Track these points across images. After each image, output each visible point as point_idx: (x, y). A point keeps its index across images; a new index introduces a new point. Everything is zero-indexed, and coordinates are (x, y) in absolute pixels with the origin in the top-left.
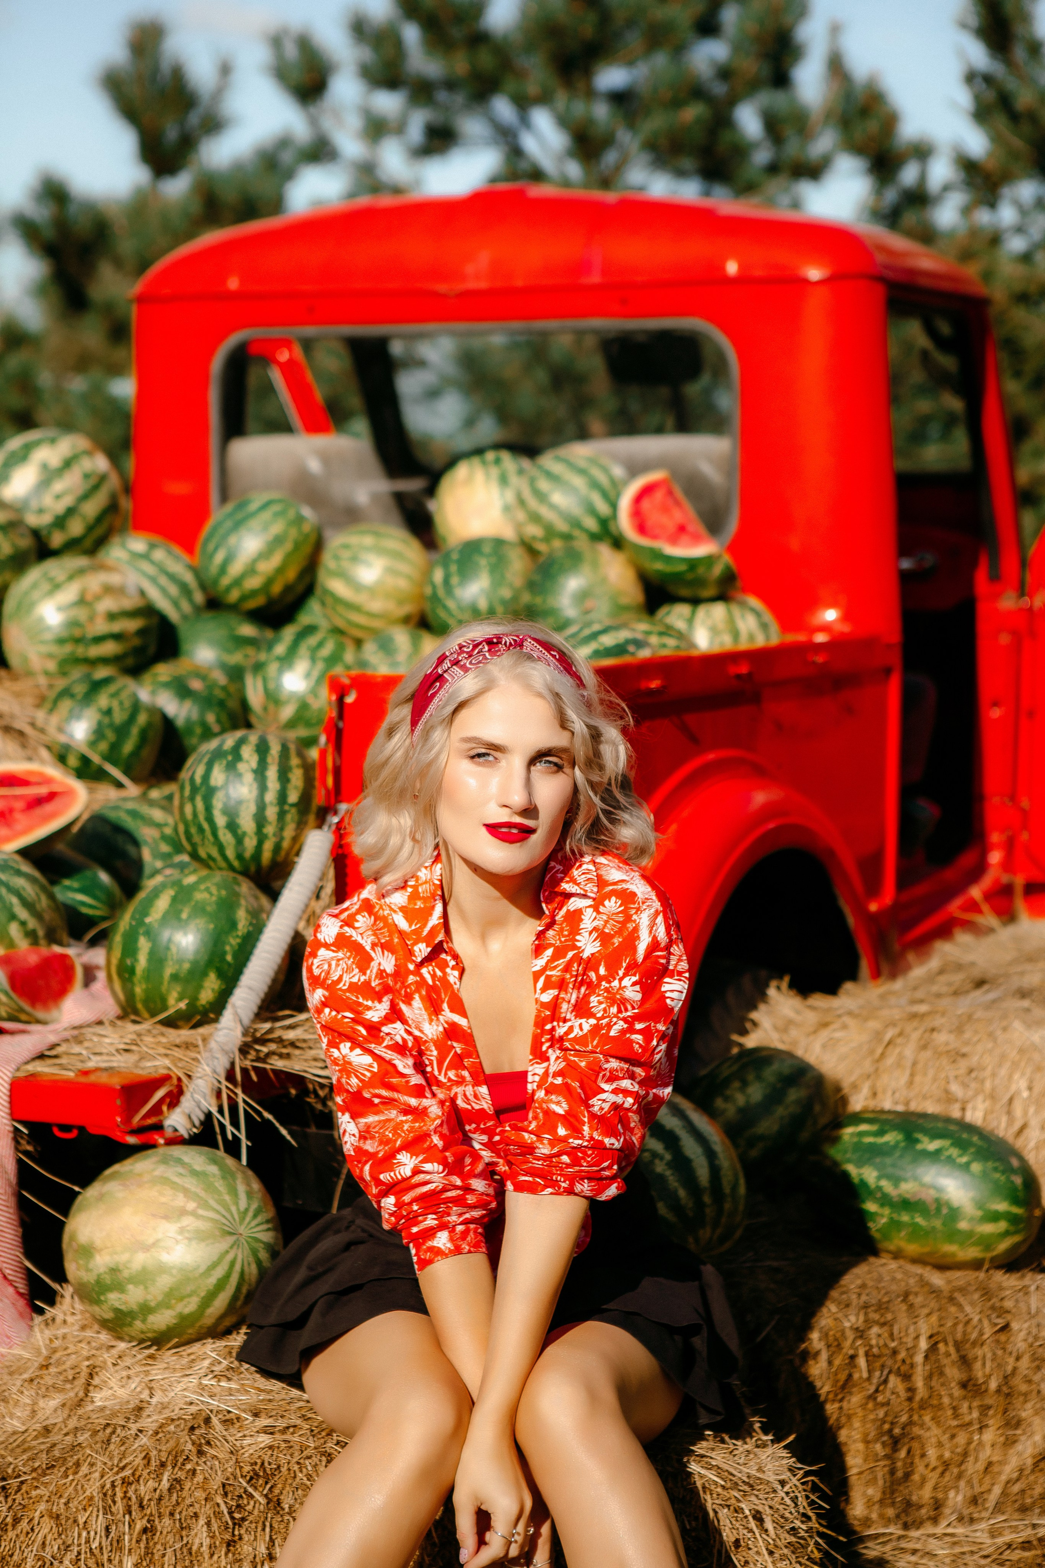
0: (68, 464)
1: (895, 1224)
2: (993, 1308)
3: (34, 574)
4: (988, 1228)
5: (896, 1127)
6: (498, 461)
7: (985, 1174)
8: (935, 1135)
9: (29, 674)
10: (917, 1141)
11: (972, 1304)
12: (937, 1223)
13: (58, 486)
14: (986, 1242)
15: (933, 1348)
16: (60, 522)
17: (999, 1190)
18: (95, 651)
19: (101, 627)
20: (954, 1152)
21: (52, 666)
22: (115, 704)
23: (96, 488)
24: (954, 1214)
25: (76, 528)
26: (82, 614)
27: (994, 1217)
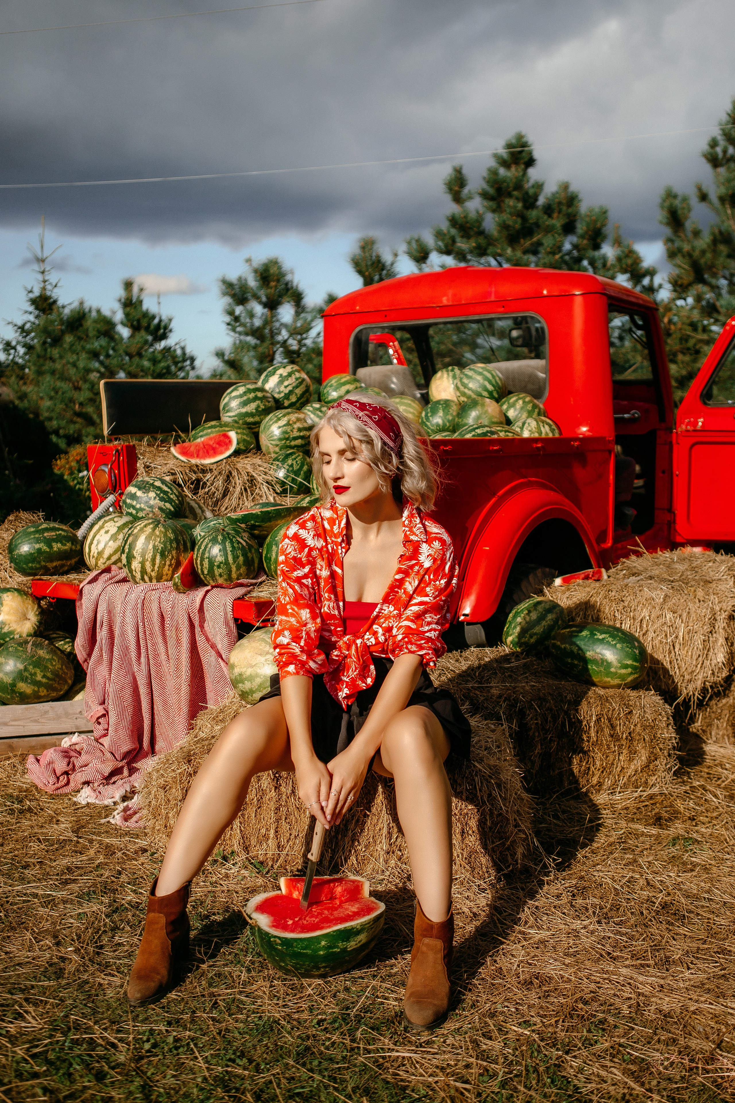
0: (290, 375)
2: (625, 704)
3: (272, 416)
4: (623, 671)
6: (452, 370)
7: (622, 648)
8: (604, 633)
9: (269, 453)
10: (596, 635)
11: (616, 703)
12: (602, 669)
13: (286, 383)
14: (622, 677)
15: (598, 720)
16: (287, 396)
17: (628, 656)
18: (293, 443)
20: (610, 639)
23: (301, 383)
24: (609, 665)
25: (293, 399)
26: (288, 429)
27: (626, 667)
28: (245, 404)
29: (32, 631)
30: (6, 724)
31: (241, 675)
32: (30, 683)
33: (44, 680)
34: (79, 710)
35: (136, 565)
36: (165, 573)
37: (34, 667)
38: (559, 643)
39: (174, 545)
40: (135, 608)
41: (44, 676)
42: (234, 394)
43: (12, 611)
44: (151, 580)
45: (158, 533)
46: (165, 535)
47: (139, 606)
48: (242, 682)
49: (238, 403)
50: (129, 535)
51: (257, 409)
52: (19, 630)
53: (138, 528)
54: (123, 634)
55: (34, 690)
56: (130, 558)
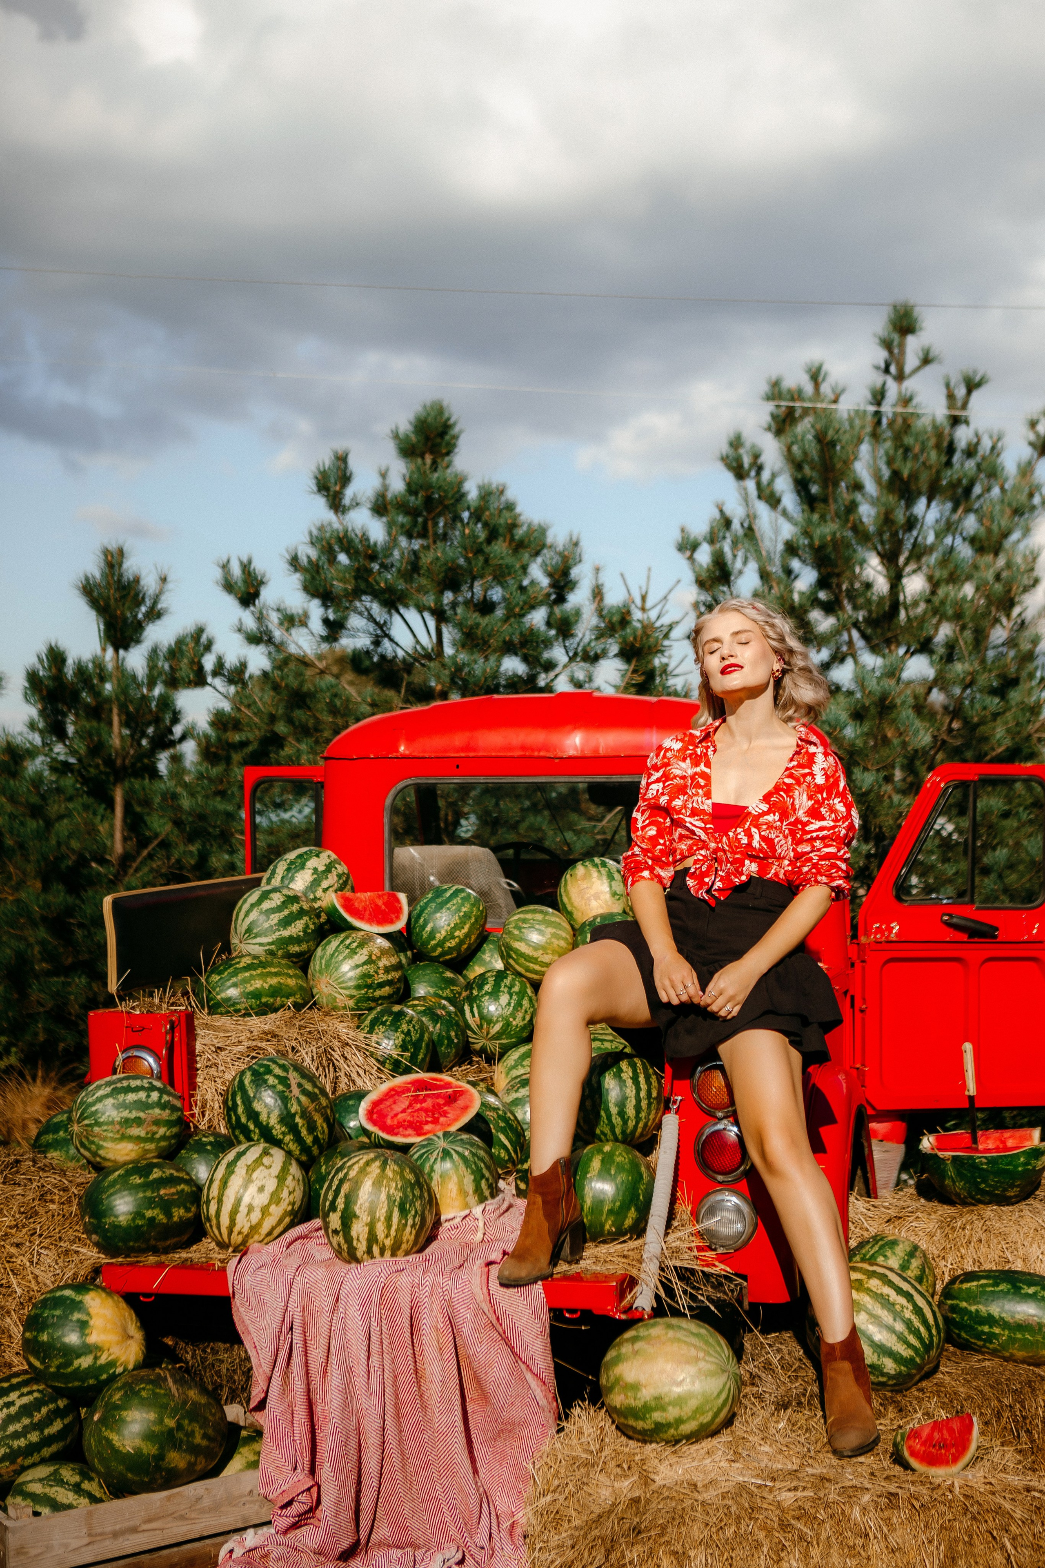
0: (329, 868)
1: (1012, 1340)
3: (334, 943)
5: (1004, 1280)
8: (1030, 1284)
10: (1021, 1288)
12: (1040, 1338)
13: (325, 884)
18: (377, 993)
19: (382, 977)
21: (351, 1003)
22: (411, 1027)
26: (371, 969)
28: (286, 922)
29: (141, 1357)
30: (134, 1530)
31: (658, 1398)
32: (185, 1451)
33: (204, 1443)
34: (248, 1489)
35: (359, 1229)
36: (405, 1239)
37: (190, 1422)
38: (964, 1304)
39: (417, 1192)
40: (365, 1304)
41: (205, 1436)
42: (266, 905)
43: (109, 1326)
44: (382, 1253)
45: (390, 1174)
46: (402, 1177)
47: (375, 1299)
48: (662, 1408)
49: (276, 921)
50: (341, 1182)
51: (305, 931)
52: (123, 1359)
53: (356, 1168)
54: (345, 1348)
55: (189, 1463)
56: (348, 1218)
